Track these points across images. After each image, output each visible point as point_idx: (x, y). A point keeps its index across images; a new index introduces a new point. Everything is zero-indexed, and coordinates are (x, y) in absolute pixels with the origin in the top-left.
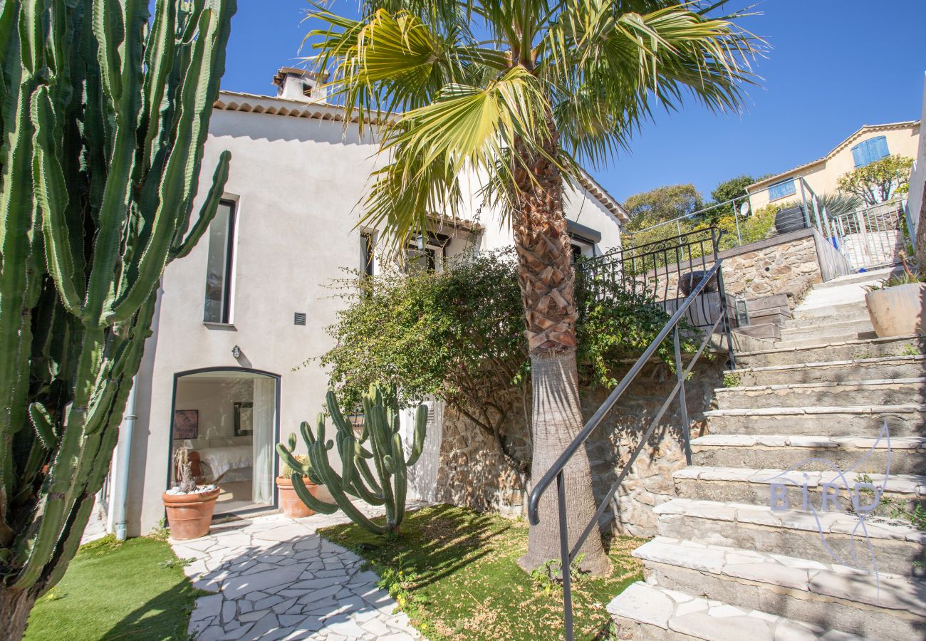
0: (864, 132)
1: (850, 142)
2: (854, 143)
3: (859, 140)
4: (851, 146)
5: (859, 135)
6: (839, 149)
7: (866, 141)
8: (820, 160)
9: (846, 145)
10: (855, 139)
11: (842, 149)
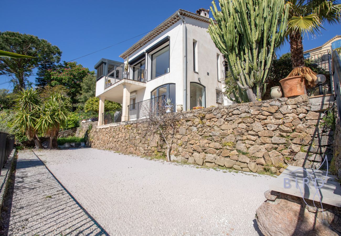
0: (336, 38)
1: (331, 41)
2: (333, 41)
3: (334, 40)
4: (331, 42)
5: (335, 39)
6: (327, 43)
7: (337, 41)
8: (320, 47)
9: (330, 42)
10: (333, 40)
11: (328, 43)
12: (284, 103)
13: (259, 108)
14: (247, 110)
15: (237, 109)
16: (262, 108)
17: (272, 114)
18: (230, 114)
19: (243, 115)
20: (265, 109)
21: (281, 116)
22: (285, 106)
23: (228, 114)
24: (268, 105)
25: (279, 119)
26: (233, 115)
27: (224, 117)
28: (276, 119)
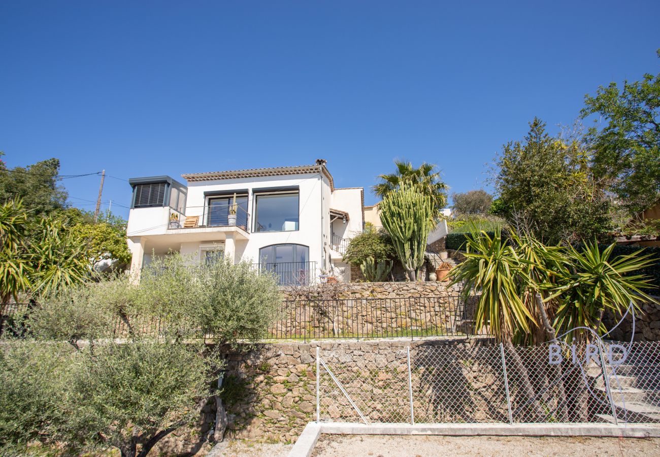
12: (439, 285)
13: (424, 287)
14: (415, 287)
15: (407, 286)
16: (426, 287)
17: (432, 291)
18: (401, 289)
19: (412, 291)
20: (428, 287)
21: (438, 293)
22: (440, 287)
23: (398, 289)
24: (430, 285)
25: (437, 295)
26: (403, 290)
27: (395, 292)
28: (435, 295)
